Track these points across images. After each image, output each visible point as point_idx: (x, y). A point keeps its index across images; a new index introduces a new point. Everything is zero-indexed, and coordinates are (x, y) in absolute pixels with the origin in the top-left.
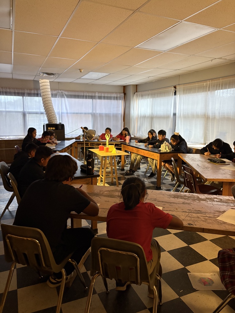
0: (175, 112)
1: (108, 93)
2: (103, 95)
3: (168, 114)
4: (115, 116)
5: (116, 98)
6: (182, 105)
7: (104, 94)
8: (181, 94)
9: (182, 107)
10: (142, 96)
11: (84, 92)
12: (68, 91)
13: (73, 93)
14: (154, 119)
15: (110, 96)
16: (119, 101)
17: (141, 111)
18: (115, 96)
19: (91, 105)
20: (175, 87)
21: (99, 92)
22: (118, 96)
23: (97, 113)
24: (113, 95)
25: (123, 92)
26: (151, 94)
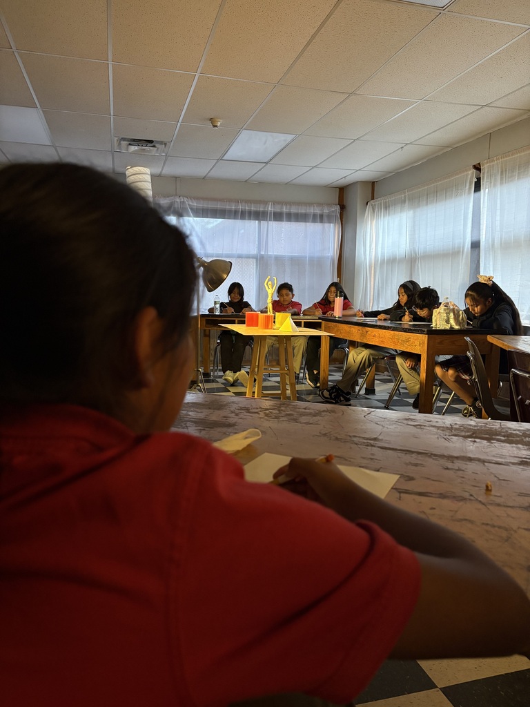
0: (475, 239)
1: (299, 204)
2: (285, 210)
3: (456, 246)
4: (316, 263)
5: (320, 218)
6: (498, 213)
7: (288, 207)
8: (495, 185)
9: (498, 218)
10: (387, 207)
11: (237, 201)
12: (197, 199)
13: (211, 205)
14: (419, 264)
15: (303, 211)
16: (327, 225)
17: (383, 248)
18: (318, 211)
19: (257, 236)
20: (477, 168)
21: (275, 203)
22: (326, 211)
23: (270, 257)
24: (311, 210)
25: (337, 203)
26: (409, 200)
